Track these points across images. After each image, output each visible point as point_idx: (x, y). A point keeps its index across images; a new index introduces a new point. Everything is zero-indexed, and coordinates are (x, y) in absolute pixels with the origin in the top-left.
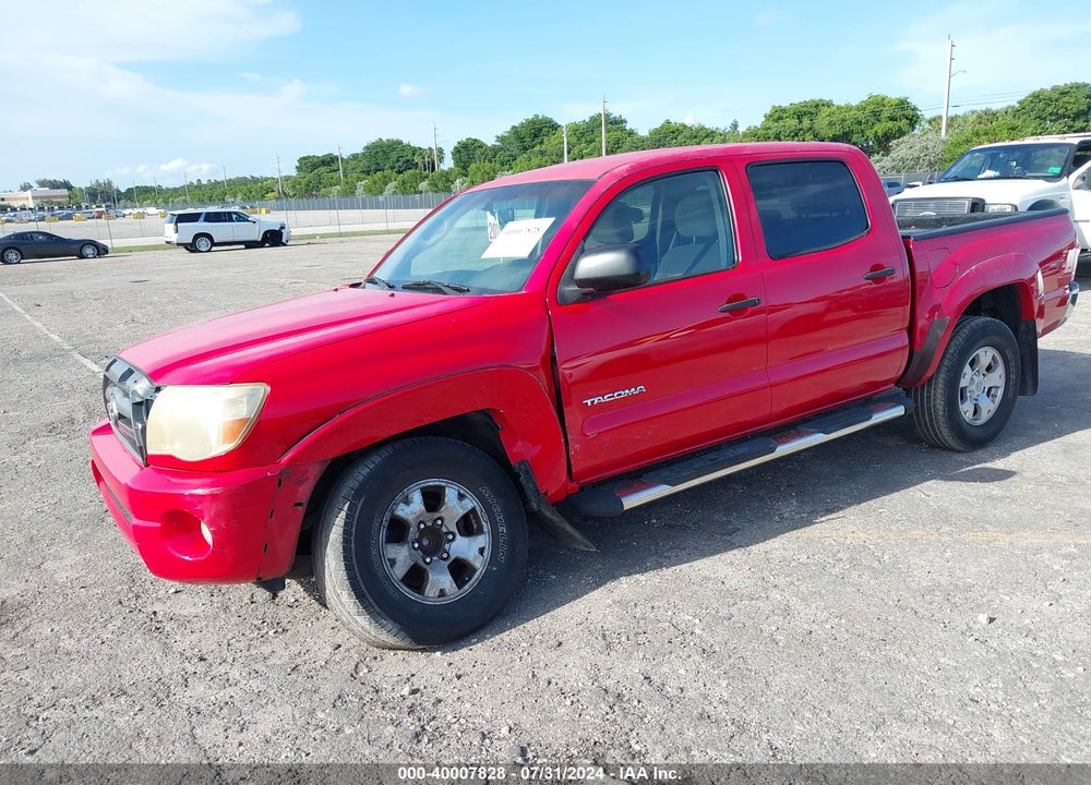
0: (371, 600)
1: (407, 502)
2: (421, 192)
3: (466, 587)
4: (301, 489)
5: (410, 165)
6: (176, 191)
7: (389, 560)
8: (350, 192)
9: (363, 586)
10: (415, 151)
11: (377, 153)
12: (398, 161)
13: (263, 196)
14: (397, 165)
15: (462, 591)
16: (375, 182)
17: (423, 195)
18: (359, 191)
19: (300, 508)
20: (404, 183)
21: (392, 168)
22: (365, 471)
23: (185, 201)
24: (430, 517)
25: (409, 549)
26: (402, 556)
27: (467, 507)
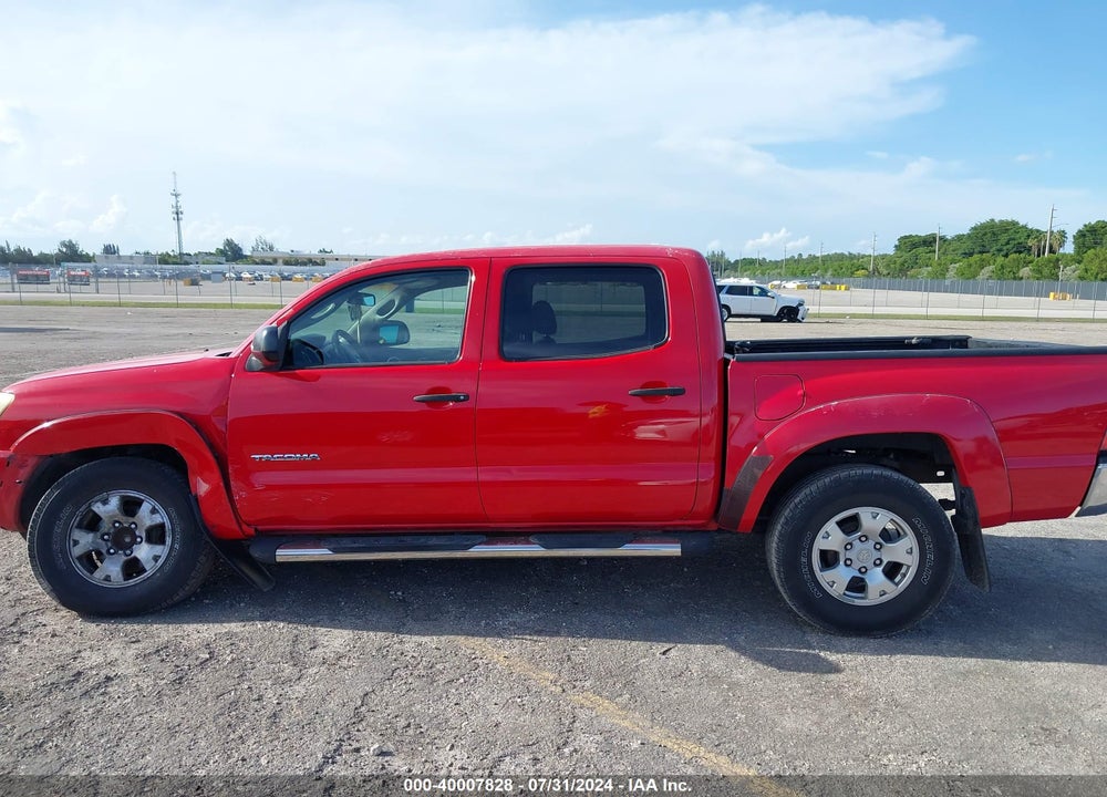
1: (104, 502)
2: (1022, 278)
3: (131, 581)
5: (1022, 249)
6: (776, 264)
7: (74, 540)
8: (941, 273)
10: (1030, 233)
11: (985, 235)
12: (1008, 243)
13: (852, 273)
14: (1005, 248)
15: (125, 582)
16: (970, 266)
17: (1024, 281)
18: (951, 273)
20: (1002, 267)
21: (999, 250)
23: (780, 274)
24: (126, 521)
25: (95, 537)
26: (84, 541)
27: (158, 519)
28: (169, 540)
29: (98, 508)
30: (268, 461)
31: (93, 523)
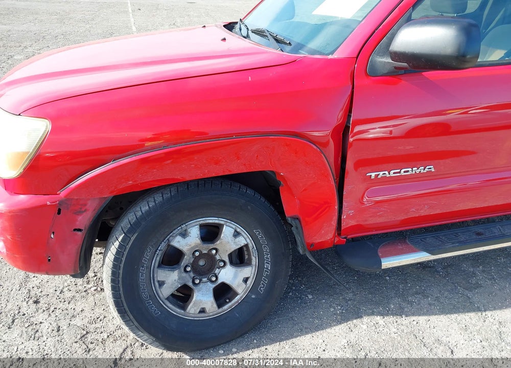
0: (132, 317)
1: (184, 235)
3: (226, 307)
4: (80, 218)
7: (158, 281)
9: (125, 305)
15: (221, 310)
19: (79, 233)
22: (145, 208)
24: (205, 247)
25: (180, 273)
26: (171, 279)
27: (242, 241)
28: (255, 261)
29: (178, 242)
30: (384, 178)
31: (173, 258)
